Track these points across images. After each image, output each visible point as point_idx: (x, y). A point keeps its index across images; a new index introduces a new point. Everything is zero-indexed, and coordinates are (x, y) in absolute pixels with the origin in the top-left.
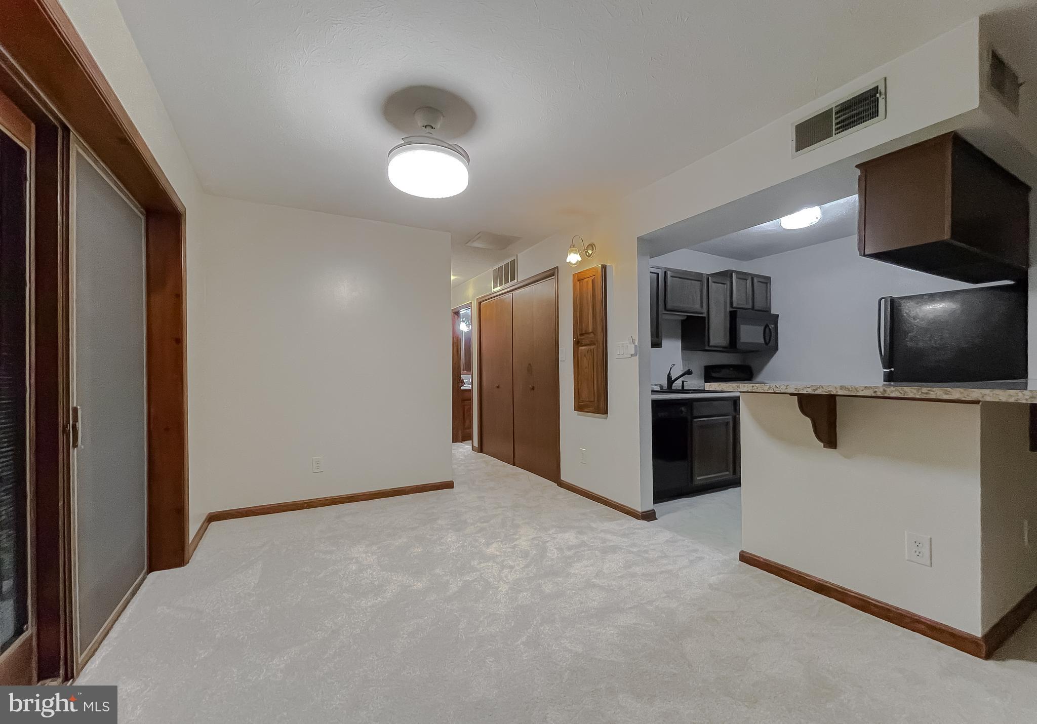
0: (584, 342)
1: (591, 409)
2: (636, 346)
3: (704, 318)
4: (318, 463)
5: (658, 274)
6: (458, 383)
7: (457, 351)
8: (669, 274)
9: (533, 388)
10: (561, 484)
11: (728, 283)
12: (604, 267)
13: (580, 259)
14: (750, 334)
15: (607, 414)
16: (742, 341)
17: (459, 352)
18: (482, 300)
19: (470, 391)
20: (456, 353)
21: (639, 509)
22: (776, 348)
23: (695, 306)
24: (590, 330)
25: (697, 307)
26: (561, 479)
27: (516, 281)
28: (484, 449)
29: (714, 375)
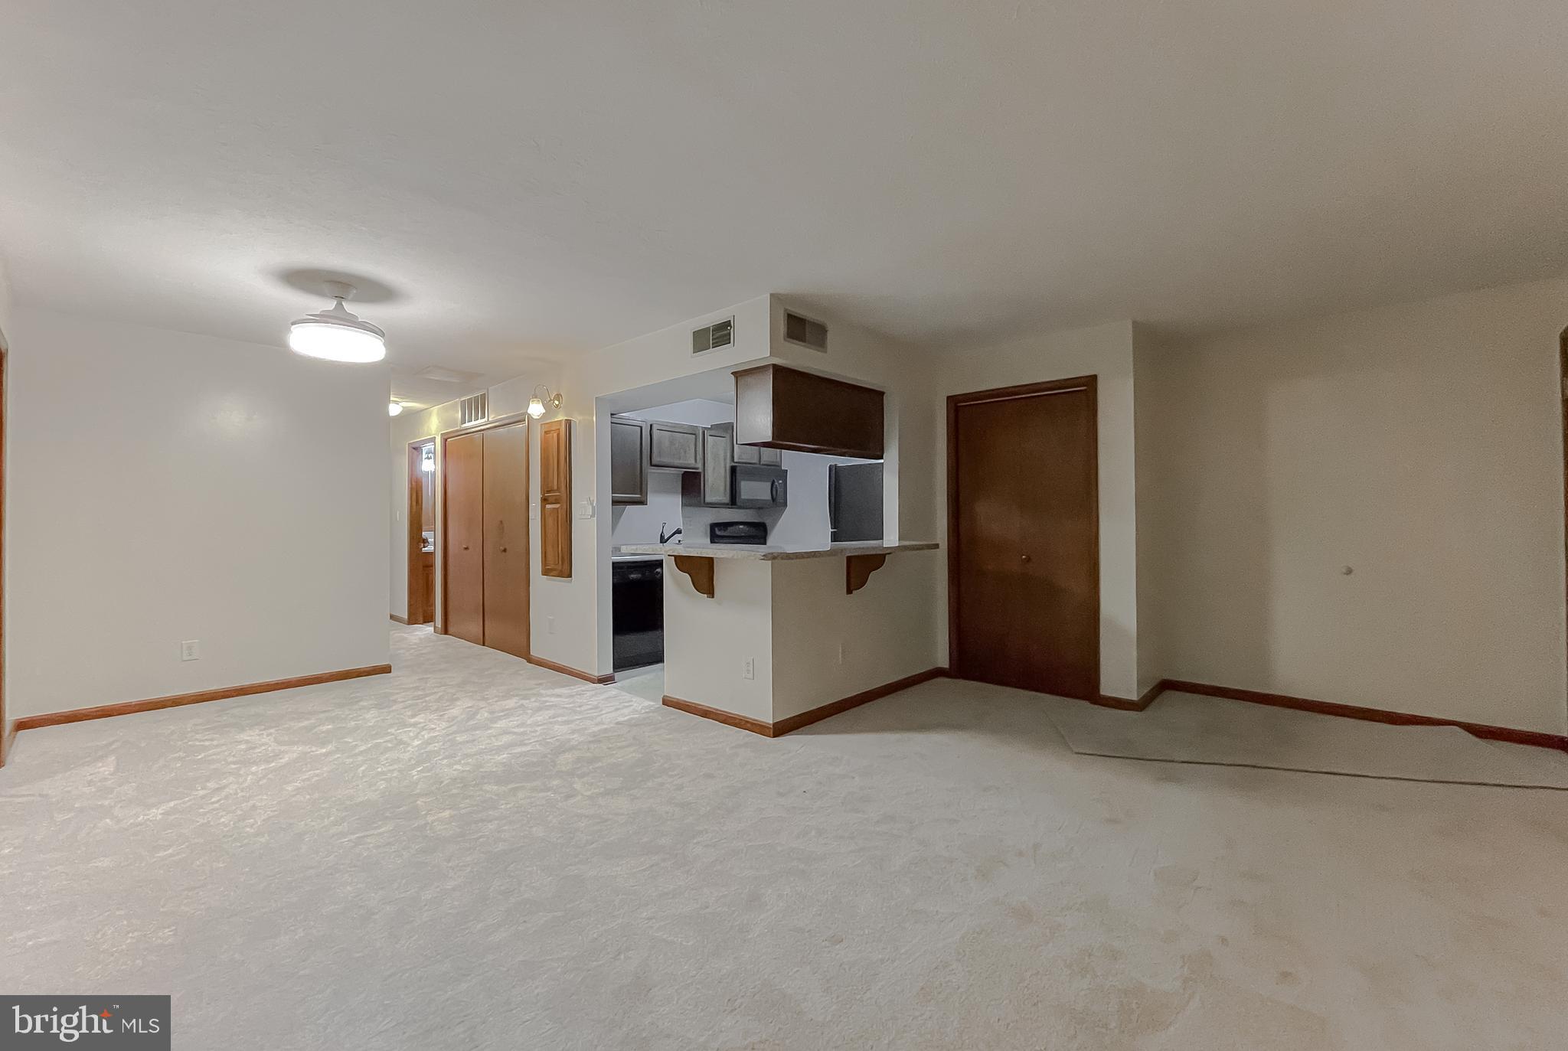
0: (550, 500)
1: (554, 573)
2: (593, 508)
3: (699, 473)
4: (190, 648)
5: (641, 428)
6: (418, 543)
7: (417, 502)
8: (655, 427)
9: (505, 550)
10: (530, 661)
11: (728, 436)
12: (569, 423)
13: (544, 411)
14: (754, 490)
15: (571, 577)
16: (743, 497)
17: (420, 502)
18: (449, 436)
19: (431, 554)
20: (414, 503)
21: (596, 673)
22: (785, 504)
23: (690, 461)
24: (556, 488)
25: (691, 462)
26: (531, 653)
27: (486, 419)
28: (451, 629)
29: (718, 533)
